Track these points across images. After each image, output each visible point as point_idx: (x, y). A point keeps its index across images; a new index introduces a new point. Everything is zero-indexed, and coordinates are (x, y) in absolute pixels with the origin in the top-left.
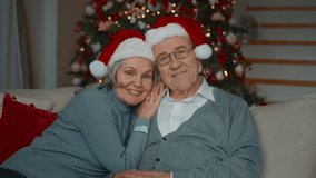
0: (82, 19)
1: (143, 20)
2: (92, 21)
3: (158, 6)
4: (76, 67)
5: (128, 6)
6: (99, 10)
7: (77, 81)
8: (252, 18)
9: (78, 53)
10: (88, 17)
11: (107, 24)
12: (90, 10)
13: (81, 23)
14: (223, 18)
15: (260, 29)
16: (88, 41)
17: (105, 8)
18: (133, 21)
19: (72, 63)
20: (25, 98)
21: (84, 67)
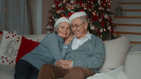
0: (51, 9)
1: (73, 10)
2: (54, 10)
3: (79, 5)
4: (48, 27)
5: (68, 5)
6: (57, 6)
7: (49, 32)
8: (120, 7)
9: (49, 22)
10: (53, 8)
11: (60, 11)
12: (54, 6)
13: (50, 11)
14: (103, 9)
15: (124, 12)
16: (53, 18)
17: (59, 5)
18: (69, 10)
19: (47, 25)
20: (29, 38)
21: (51, 27)
